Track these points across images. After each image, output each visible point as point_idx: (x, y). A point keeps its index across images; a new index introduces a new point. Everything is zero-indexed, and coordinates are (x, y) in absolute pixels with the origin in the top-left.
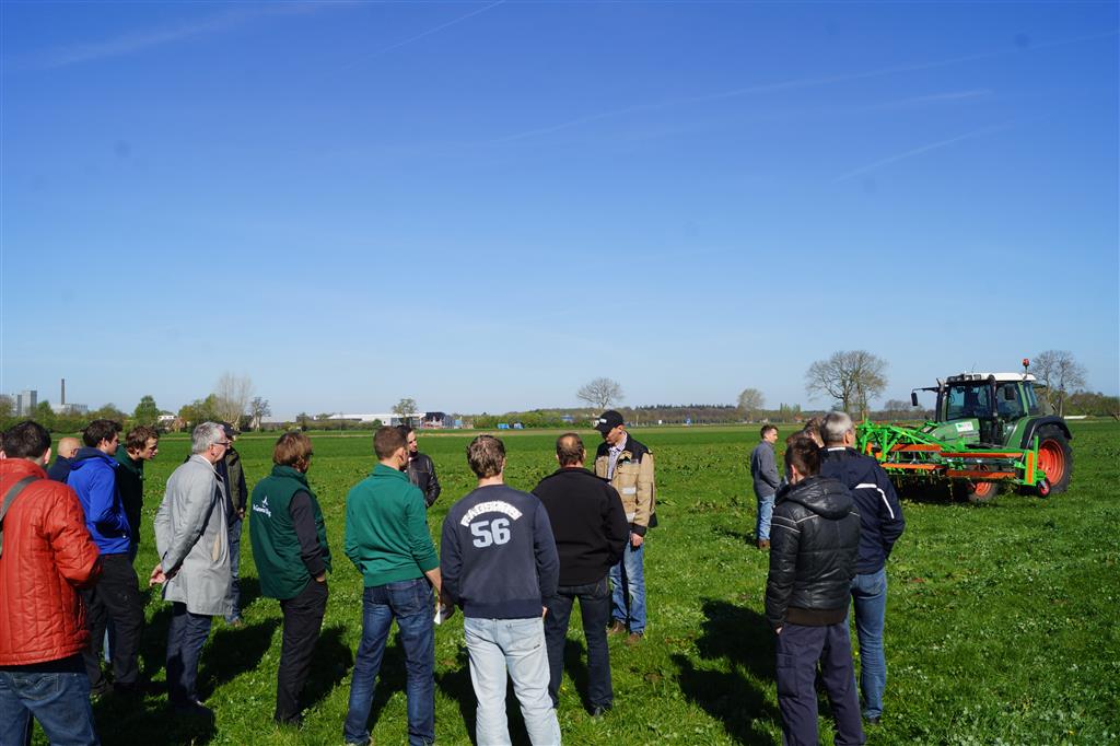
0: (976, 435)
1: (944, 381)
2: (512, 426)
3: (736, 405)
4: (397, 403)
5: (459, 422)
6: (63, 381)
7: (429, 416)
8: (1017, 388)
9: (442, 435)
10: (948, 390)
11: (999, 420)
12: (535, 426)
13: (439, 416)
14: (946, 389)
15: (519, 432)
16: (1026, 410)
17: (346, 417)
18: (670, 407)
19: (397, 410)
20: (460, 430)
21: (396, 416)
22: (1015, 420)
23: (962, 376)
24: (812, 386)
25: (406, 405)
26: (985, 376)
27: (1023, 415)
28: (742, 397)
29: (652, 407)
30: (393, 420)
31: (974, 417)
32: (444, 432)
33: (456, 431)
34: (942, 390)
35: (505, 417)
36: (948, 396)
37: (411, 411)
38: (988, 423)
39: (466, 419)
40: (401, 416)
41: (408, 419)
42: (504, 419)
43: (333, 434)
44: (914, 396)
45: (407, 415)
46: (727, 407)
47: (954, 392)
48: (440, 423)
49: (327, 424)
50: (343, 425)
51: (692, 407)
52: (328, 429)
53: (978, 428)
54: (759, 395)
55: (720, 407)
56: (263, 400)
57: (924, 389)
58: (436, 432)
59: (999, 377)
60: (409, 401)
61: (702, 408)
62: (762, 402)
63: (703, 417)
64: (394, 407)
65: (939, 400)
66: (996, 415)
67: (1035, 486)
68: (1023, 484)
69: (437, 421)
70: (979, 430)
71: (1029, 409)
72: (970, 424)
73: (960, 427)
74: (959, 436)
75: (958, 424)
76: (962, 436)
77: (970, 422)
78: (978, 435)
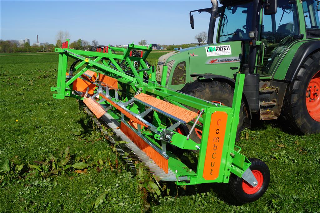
0: (235, 60)
5: (162, 48)
6: (37, 35)
7: (152, 46)
10: (221, 10)
11: (258, 43)
14: (219, 9)
20: (162, 50)
25: (143, 42)
27: (297, 37)
31: (238, 39)
32: (157, 51)
33: (161, 51)
34: (214, 10)
36: (222, 17)
39: (164, 46)
42: (177, 47)
44: (191, 18)
47: (227, 11)
48: (156, 48)
53: (240, 52)
56: (96, 41)
57: (200, 11)
64: (139, 43)
65: (212, 22)
66: (252, 36)
67: (228, 182)
68: (189, 183)
69: (155, 47)
70: (240, 55)
71: (307, 30)
72: (230, 47)
73: (211, 51)
74: (208, 62)
75: (209, 48)
76: (212, 61)
77: (230, 46)
78: (238, 60)
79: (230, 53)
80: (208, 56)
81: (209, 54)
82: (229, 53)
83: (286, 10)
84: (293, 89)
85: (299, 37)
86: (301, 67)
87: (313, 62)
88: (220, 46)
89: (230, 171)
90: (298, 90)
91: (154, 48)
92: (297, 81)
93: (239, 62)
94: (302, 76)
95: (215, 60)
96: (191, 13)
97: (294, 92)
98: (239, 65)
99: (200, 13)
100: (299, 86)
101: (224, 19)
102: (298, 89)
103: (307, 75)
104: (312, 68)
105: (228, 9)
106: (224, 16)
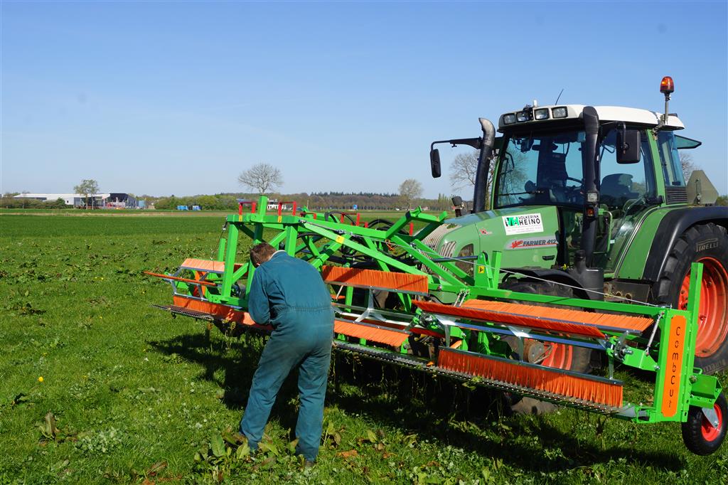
0: (549, 243)
1: (493, 124)
2: (190, 208)
3: (398, 193)
4: (79, 184)
5: (141, 203)
7: (113, 197)
8: (645, 140)
9: (126, 215)
10: (501, 144)
11: (601, 211)
12: (212, 208)
13: (122, 197)
14: (497, 141)
15: (196, 213)
16: (661, 191)
17: (28, 196)
18: (342, 194)
19: (80, 190)
20: (141, 211)
21: (78, 196)
22: (636, 211)
23: (528, 111)
24: (456, 177)
25: (88, 186)
26: (576, 111)
27: (653, 201)
28: (403, 187)
29: (326, 194)
30: (76, 200)
31: (549, 203)
32: (127, 212)
33: (138, 212)
34: (488, 143)
35: (184, 199)
36: (502, 156)
37: (93, 191)
38: (579, 216)
39: (149, 200)
40: (83, 196)
41: (90, 199)
42: (184, 201)
43: (16, 213)
44: (435, 156)
45: (89, 195)
46: (393, 195)
47: (513, 147)
48: (123, 204)
49: (10, 201)
50: (26, 204)
51: (361, 194)
52: (11, 207)
53: (556, 227)
54: (417, 186)
55: (386, 196)
57: (454, 142)
58: (120, 212)
59: (606, 113)
60: (92, 182)
61: (370, 195)
62: (420, 192)
63: (371, 204)
64: (77, 188)
65: (483, 165)
66: (593, 199)
67: (686, 421)
68: (648, 420)
69: (121, 201)
70: (557, 233)
71: (668, 189)
72: (540, 218)
73: (512, 225)
74: (509, 245)
75: (508, 219)
76: (515, 245)
77: (539, 215)
78: (554, 243)
79: (541, 230)
80: (508, 233)
81: (510, 231)
82: (539, 228)
83: (606, 146)
84: (660, 295)
85: (656, 201)
86: (671, 255)
87: (687, 247)
88: (525, 216)
89: (689, 403)
90: (667, 296)
91: (120, 204)
92: (665, 281)
93: (555, 245)
94: (672, 271)
95: (520, 243)
96: (435, 145)
97: (661, 300)
98: (555, 252)
99: (454, 146)
100: (669, 290)
101: (505, 162)
102: (667, 294)
103: (680, 271)
104: (687, 257)
105: (514, 143)
106: (507, 156)
